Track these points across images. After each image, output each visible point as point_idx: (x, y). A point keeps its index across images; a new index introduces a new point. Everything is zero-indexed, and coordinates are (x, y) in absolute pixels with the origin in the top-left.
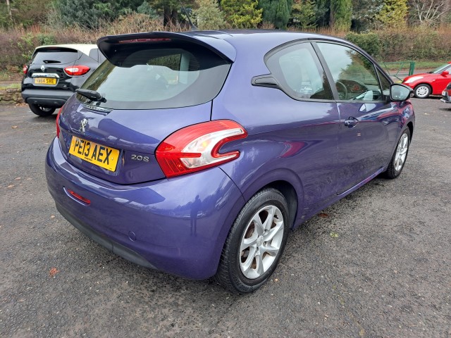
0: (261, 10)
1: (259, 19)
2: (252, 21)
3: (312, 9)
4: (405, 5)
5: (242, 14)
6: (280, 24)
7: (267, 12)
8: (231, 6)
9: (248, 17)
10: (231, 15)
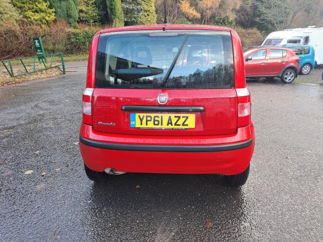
0: (54, 10)
1: (53, 17)
2: (47, 18)
3: (94, 10)
4: (155, 13)
5: (36, 11)
6: (72, 20)
7: (58, 10)
8: (24, 3)
9: (43, 14)
10: (25, 11)
